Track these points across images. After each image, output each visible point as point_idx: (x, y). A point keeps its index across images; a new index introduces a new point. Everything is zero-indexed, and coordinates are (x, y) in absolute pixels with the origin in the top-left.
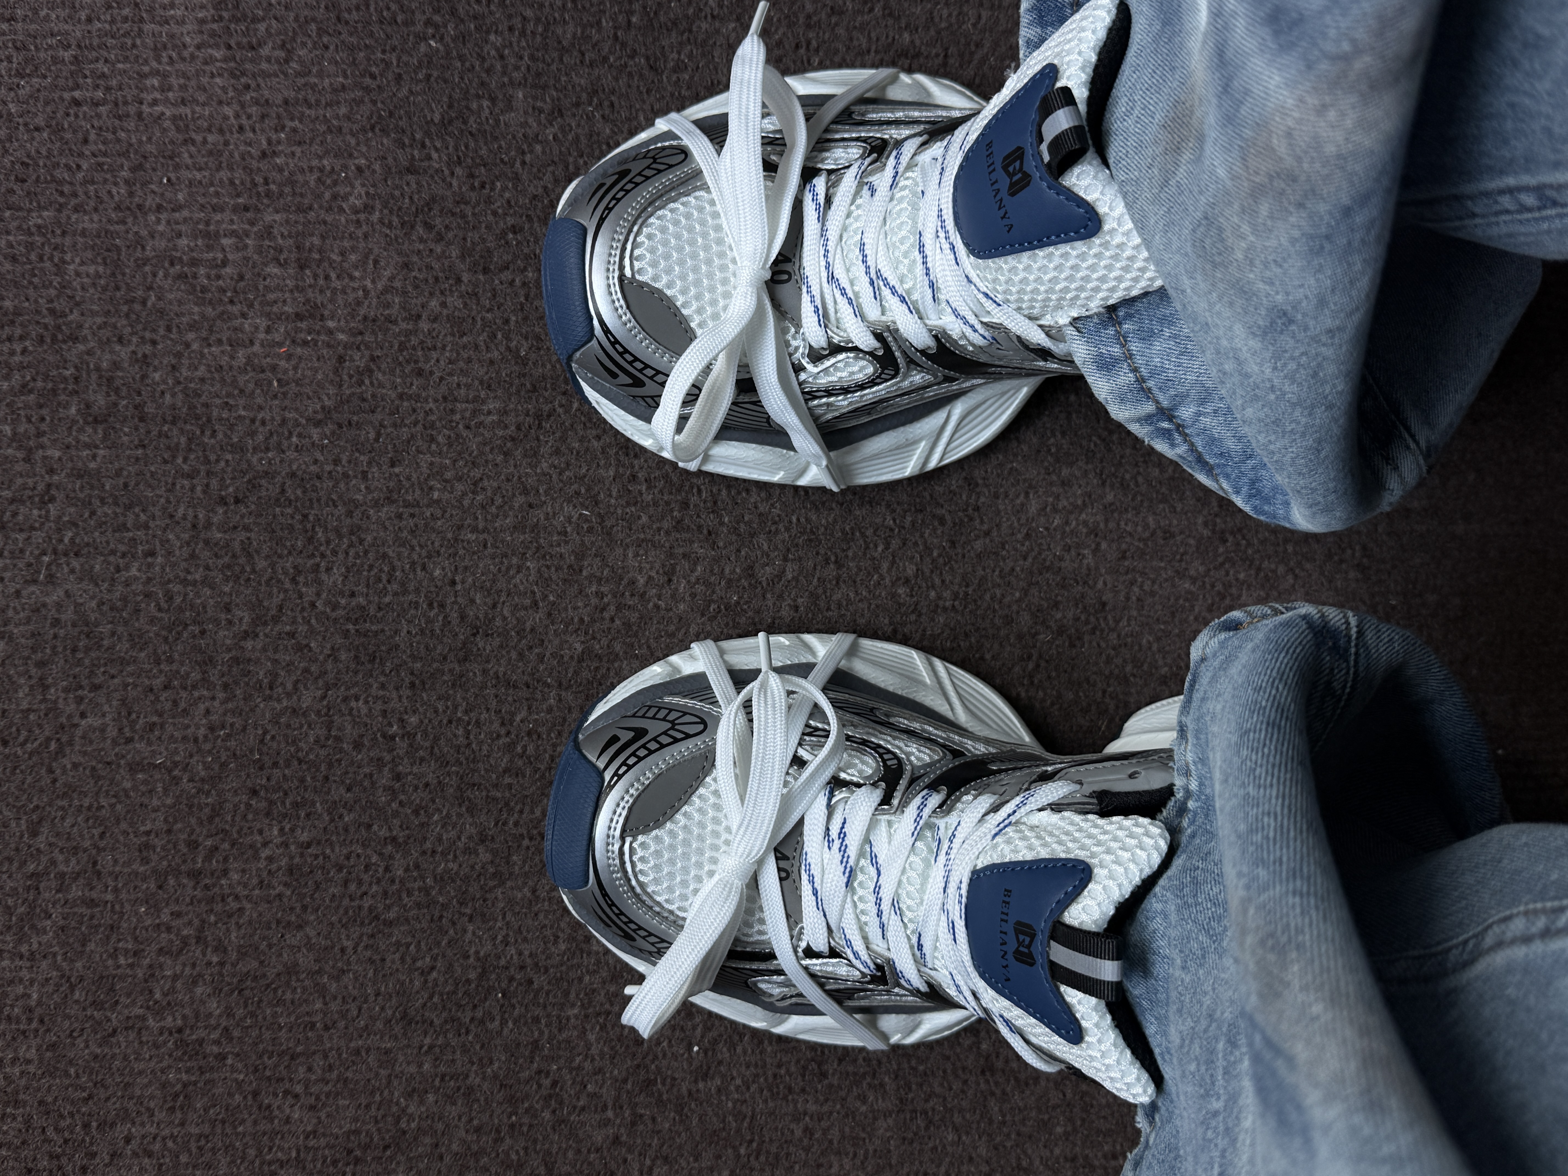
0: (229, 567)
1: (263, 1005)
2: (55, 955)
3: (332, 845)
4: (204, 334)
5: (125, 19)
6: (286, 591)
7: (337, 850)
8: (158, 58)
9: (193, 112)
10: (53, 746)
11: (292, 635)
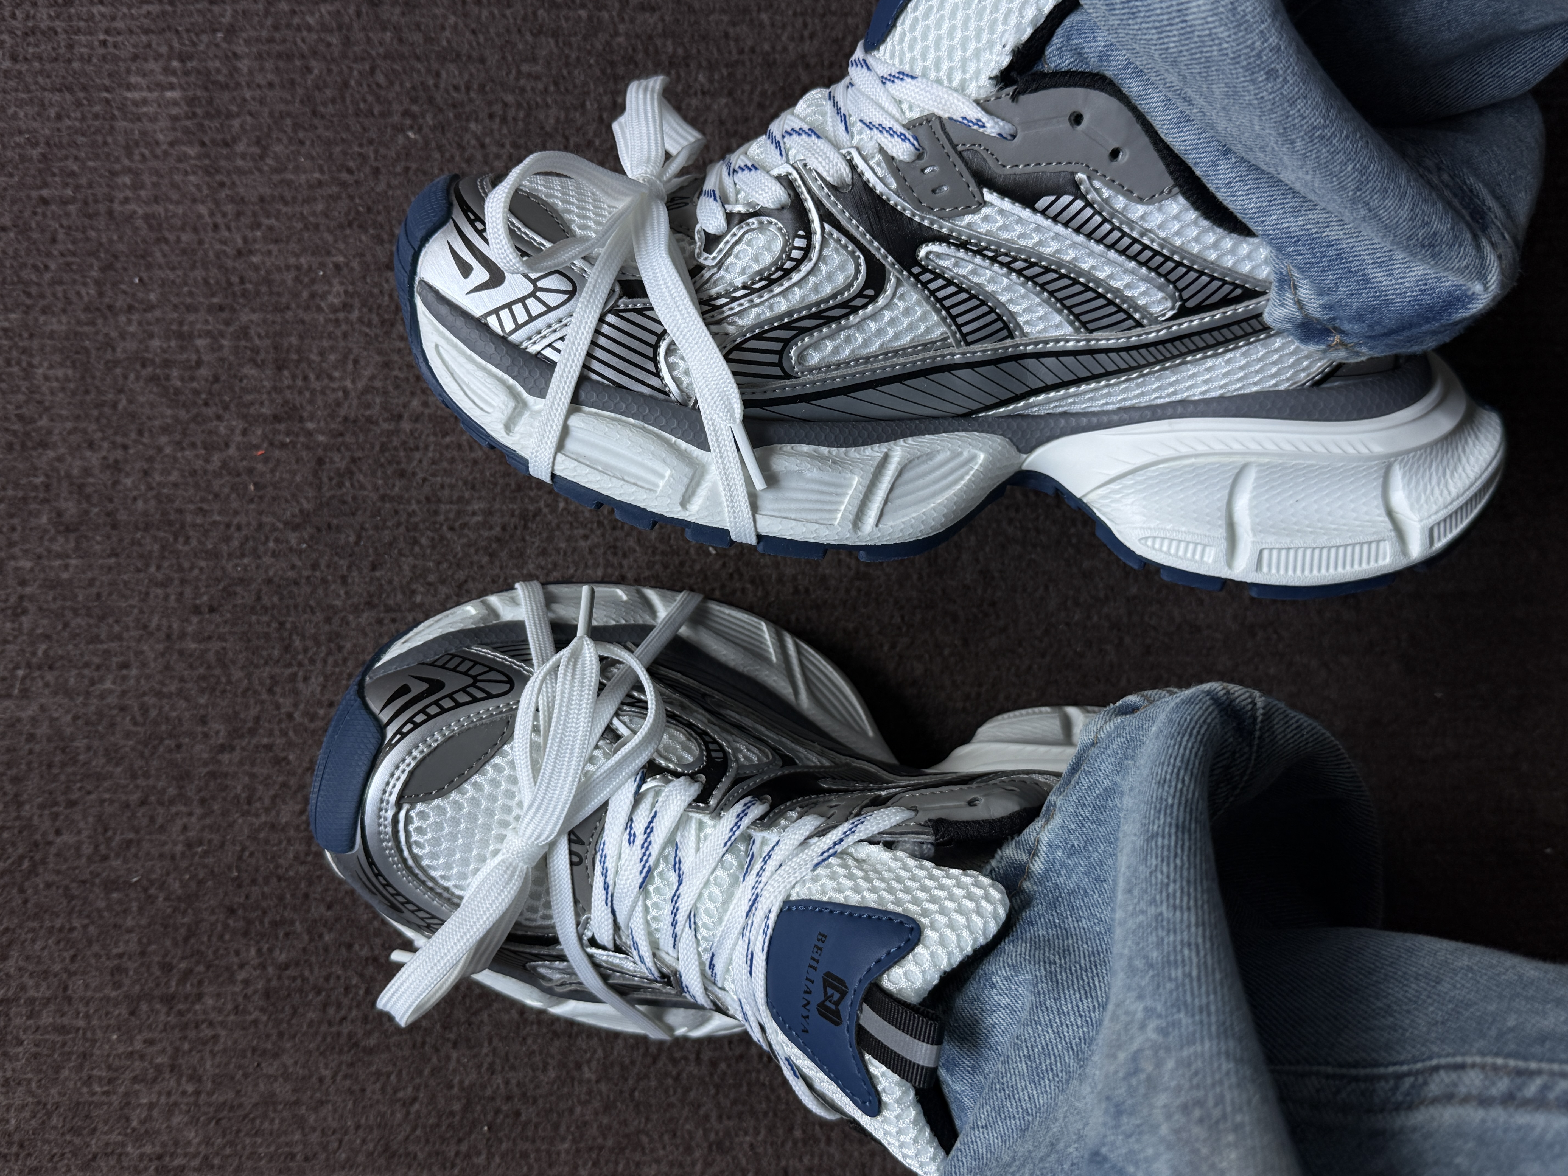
0: (203, 678)
1: (242, 1134)
2: (29, 1081)
3: (311, 966)
4: (177, 437)
5: (96, 116)
6: (263, 702)
7: (316, 970)
8: (130, 156)
9: (166, 210)
10: (26, 864)
11: (269, 748)
